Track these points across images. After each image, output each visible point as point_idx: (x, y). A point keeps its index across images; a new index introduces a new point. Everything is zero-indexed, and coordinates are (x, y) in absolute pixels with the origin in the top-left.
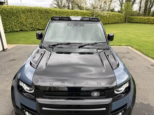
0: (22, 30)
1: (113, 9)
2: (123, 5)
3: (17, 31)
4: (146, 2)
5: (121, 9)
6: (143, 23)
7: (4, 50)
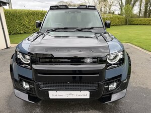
0: (25, 33)
1: (114, 12)
2: (123, 8)
3: (20, 33)
4: (146, 4)
5: (121, 12)
6: (143, 25)
7: (7, 48)
